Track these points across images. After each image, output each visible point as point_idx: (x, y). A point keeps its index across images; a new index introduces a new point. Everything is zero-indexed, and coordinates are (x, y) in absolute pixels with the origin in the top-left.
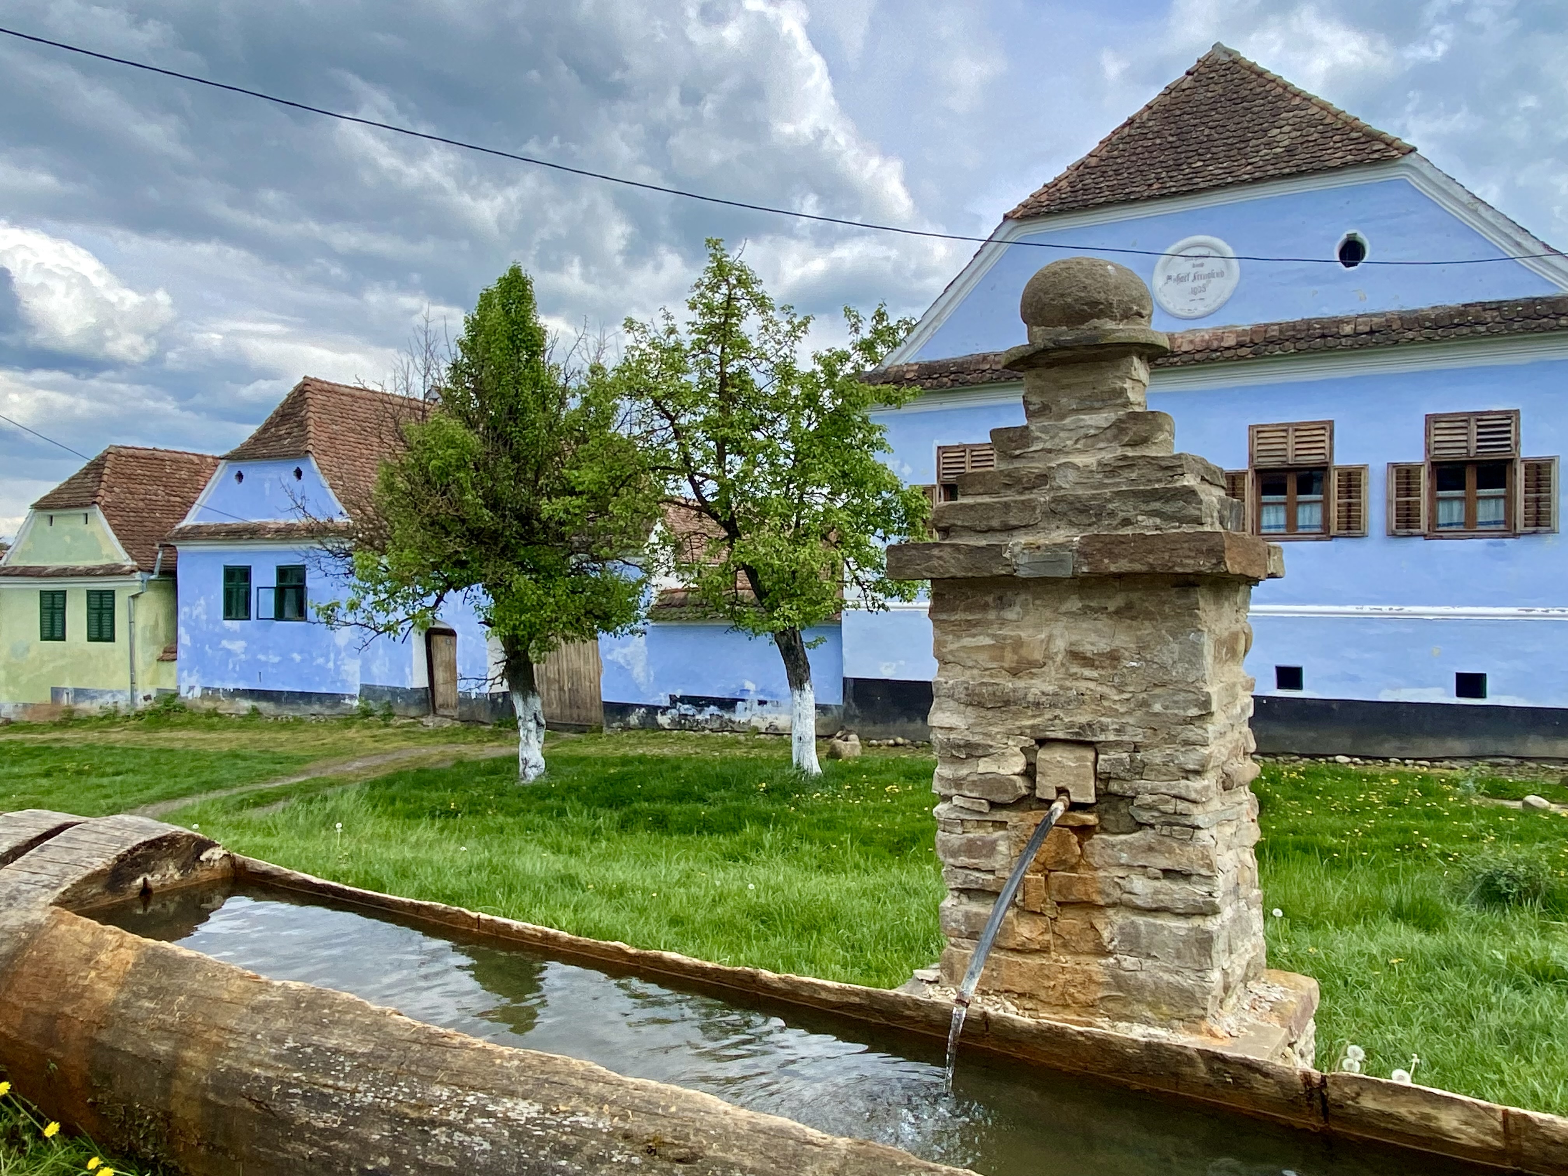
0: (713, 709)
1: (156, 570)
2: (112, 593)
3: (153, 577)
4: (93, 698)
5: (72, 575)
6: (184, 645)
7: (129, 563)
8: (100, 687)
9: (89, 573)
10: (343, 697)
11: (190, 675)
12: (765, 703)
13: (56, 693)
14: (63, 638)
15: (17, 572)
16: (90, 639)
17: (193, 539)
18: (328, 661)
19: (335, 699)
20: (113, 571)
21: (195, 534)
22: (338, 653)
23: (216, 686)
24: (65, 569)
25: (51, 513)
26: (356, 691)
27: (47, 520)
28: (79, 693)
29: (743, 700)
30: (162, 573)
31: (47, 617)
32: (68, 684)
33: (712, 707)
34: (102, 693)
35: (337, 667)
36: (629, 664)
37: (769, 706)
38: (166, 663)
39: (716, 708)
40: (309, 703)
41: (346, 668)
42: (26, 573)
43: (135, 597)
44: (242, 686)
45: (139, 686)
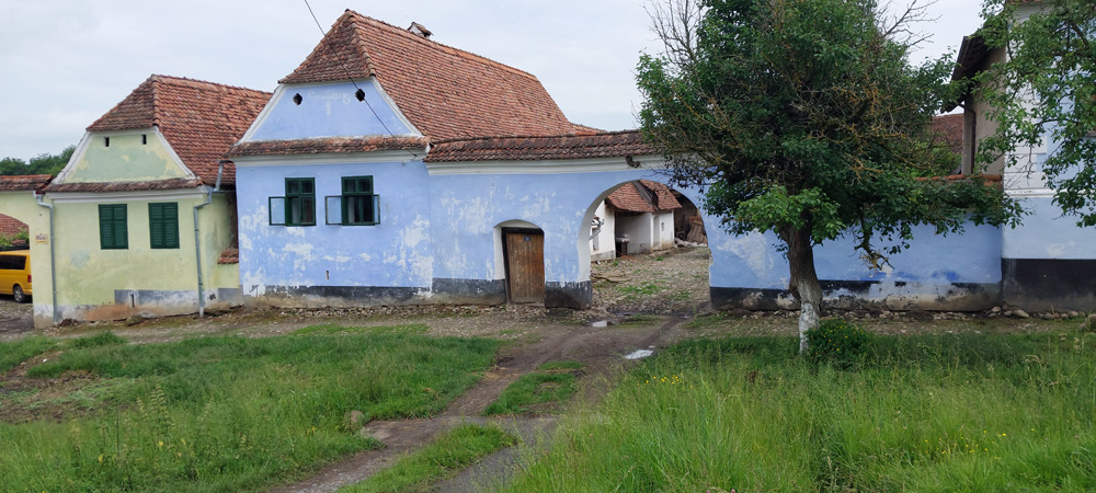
0: (842, 291)
1: (218, 184)
2: (175, 206)
3: (215, 190)
4: (158, 299)
5: (136, 190)
6: (245, 250)
7: (192, 178)
8: (165, 288)
9: (153, 187)
10: (416, 290)
11: (253, 275)
12: (904, 284)
13: (119, 295)
14: (126, 247)
15: (76, 188)
16: (153, 246)
17: (256, 155)
18: (399, 259)
19: (408, 292)
20: (177, 185)
21: (257, 150)
22: (409, 252)
23: (281, 285)
24: (127, 185)
25: (107, 135)
26: (430, 284)
27: (103, 142)
28: (143, 294)
29: (877, 282)
30: (222, 186)
31: (108, 229)
32: (133, 287)
33: (842, 289)
34: (167, 294)
35: (409, 264)
36: (743, 253)
37: (908, 286)
38: (226, 266)
39: (846, 290)
40: (380, 295)
41: (418, 265)
42: (84, 189)
43: (199, 208)
44: (309, 284)
45: (205, 287)
